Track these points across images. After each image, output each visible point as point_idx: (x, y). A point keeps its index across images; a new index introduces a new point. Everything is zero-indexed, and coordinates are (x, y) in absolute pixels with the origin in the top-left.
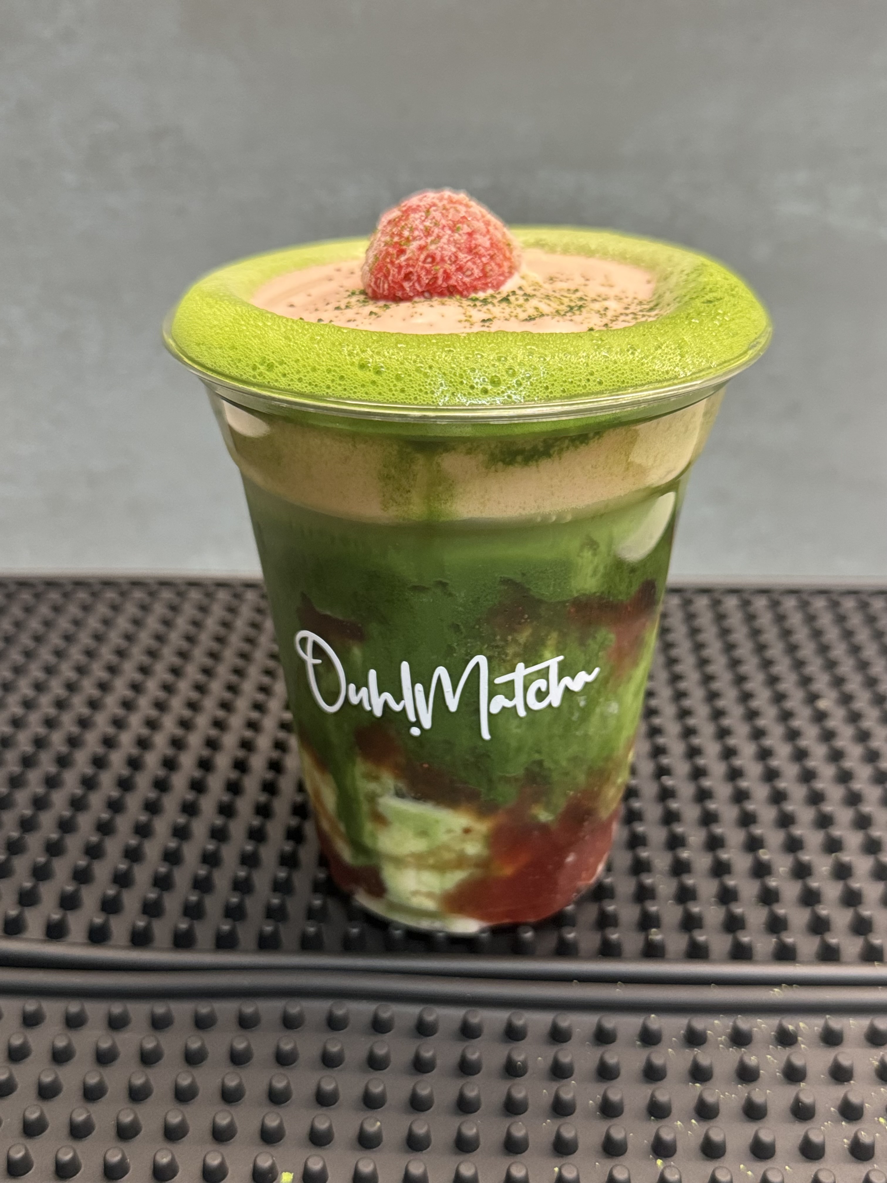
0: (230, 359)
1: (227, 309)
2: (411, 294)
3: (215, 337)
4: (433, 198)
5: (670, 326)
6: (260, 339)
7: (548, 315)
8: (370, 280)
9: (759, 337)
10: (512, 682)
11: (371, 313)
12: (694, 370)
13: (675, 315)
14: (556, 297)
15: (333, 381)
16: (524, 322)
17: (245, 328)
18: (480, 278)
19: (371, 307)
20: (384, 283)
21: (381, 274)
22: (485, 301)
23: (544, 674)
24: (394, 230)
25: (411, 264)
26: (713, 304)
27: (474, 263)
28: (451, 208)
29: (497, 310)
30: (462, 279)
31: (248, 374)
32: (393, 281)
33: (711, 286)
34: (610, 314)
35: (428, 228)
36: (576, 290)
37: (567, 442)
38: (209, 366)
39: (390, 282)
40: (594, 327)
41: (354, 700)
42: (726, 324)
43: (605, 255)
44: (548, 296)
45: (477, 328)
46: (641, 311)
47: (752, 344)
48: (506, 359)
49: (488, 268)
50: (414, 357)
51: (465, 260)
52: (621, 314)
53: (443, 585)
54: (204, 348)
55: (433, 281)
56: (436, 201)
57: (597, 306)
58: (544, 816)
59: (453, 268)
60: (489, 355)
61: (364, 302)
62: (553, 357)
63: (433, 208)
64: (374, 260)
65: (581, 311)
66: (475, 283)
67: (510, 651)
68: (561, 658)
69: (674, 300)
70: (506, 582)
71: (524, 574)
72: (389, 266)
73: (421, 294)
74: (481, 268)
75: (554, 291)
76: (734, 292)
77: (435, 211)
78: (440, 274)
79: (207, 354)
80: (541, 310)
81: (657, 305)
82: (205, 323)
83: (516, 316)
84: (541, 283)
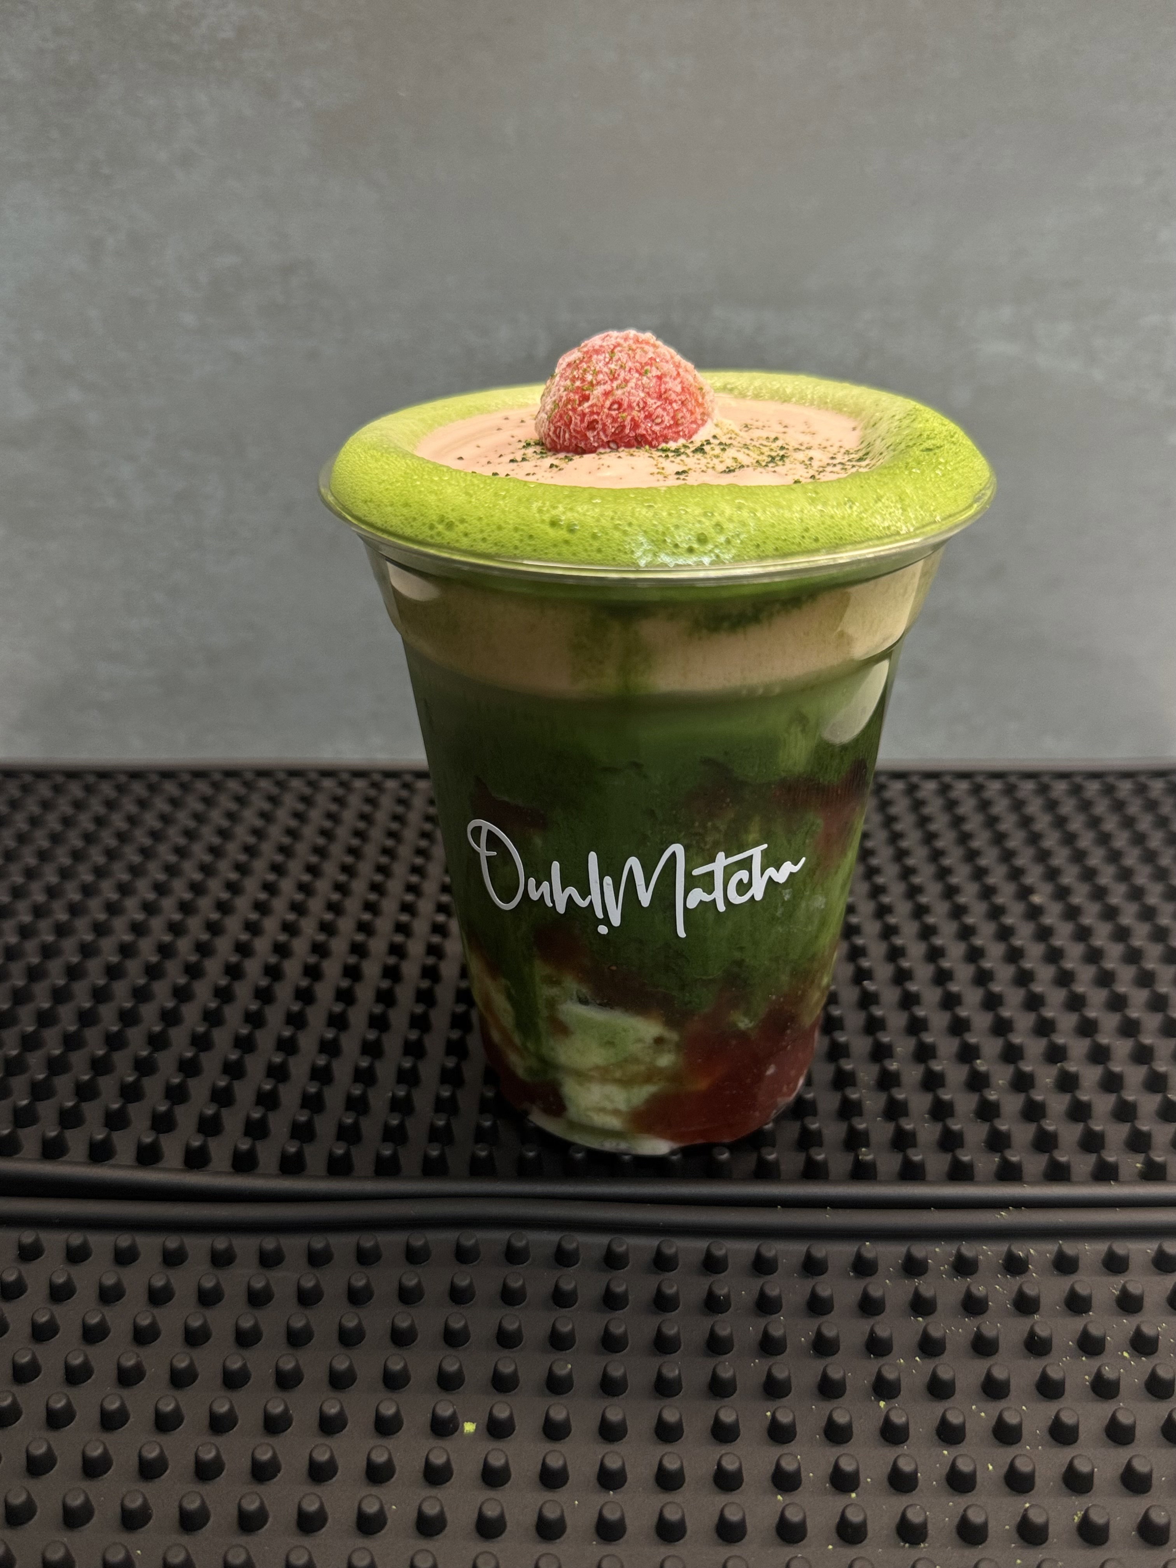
0: (403, 518)
1: (397, 463)
2: (596, 445)
3: (385, 493)
4: (617, 338)
5: (889, 476)
6: (436, 494)
7: (748, 466)
8: (549, 429)
9: (984, 489)
10: (711, 874)
11: (552, 466)
12: (917, 525)
13: (892, 465)
14: (754, 446)
15: (521, 541)
16: (723, 474)
17: (418, 483)
18: (670, 427)
19: (550, 460)
20: (565, 432)
21: (562, 422)
22: (677, 452)
23: (746, 864)
24: (575, 373)
25: (595, 411)
26: (934, 452)
27: (664, 409)
28: (637, 348)
29: (691, 461)
30: (651, 427)
31: (425, 533)
32: (575, 430)
33: (928, 433)
34: (816, 464)
35: (613, 371)
36: (776, 439)
37: (778, 606)
38: (379, 524)
39: (572, 431)
40: (801, 479)
41: (534, 896)
42: (949, 474)
43: (802, 400)
44: (745, 445)
45: (672, 481)
46: (849, 460)
47: (977, 496)
48: (713, 514)
49: (680, 415)
50: (611, 514)
51: (654, 406)
52: (828, 464)
53: (637, 766)
54: (371, 505)
55: (620, 429)
56: (621, 341)
57: (801, 456)
58: (744, 1023)
59: (642, 415)
60: (693, 511)
61: (541, 453)
62: (764, 511)
63: (619, 349)
64: (553, 407)
65: (784, 461)
66: (666, 432)
67: (709, 839)
68: (765, 846)
69: (888, 448)
70: (707, 761)
71: (726, 753)
72: (571, 413)
73: (606, 445)
74: (672, 415)
75: (752, 440)
76: (953, 439)
77: (620, 352)
78: (627, 422)
79: (375, 513)
80: (739, 460)
81: (867, 454)
82: (371, 478)
83: (713, 468)
84: (737, 431)
